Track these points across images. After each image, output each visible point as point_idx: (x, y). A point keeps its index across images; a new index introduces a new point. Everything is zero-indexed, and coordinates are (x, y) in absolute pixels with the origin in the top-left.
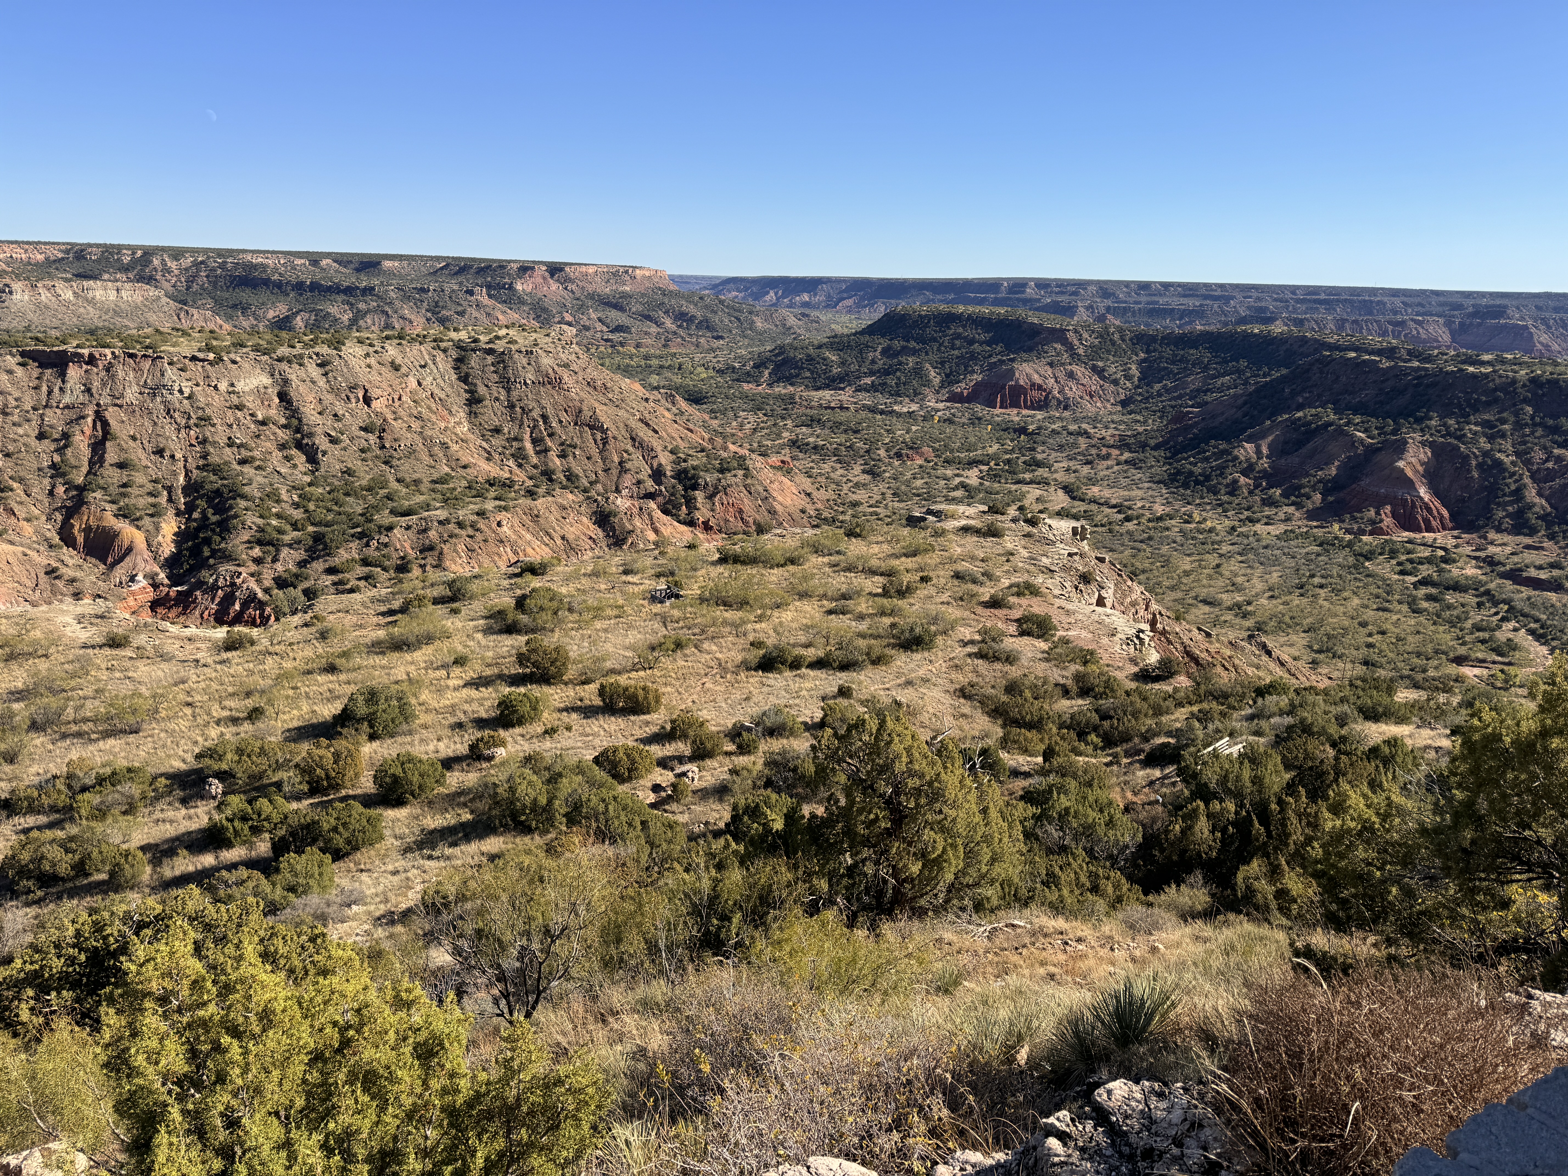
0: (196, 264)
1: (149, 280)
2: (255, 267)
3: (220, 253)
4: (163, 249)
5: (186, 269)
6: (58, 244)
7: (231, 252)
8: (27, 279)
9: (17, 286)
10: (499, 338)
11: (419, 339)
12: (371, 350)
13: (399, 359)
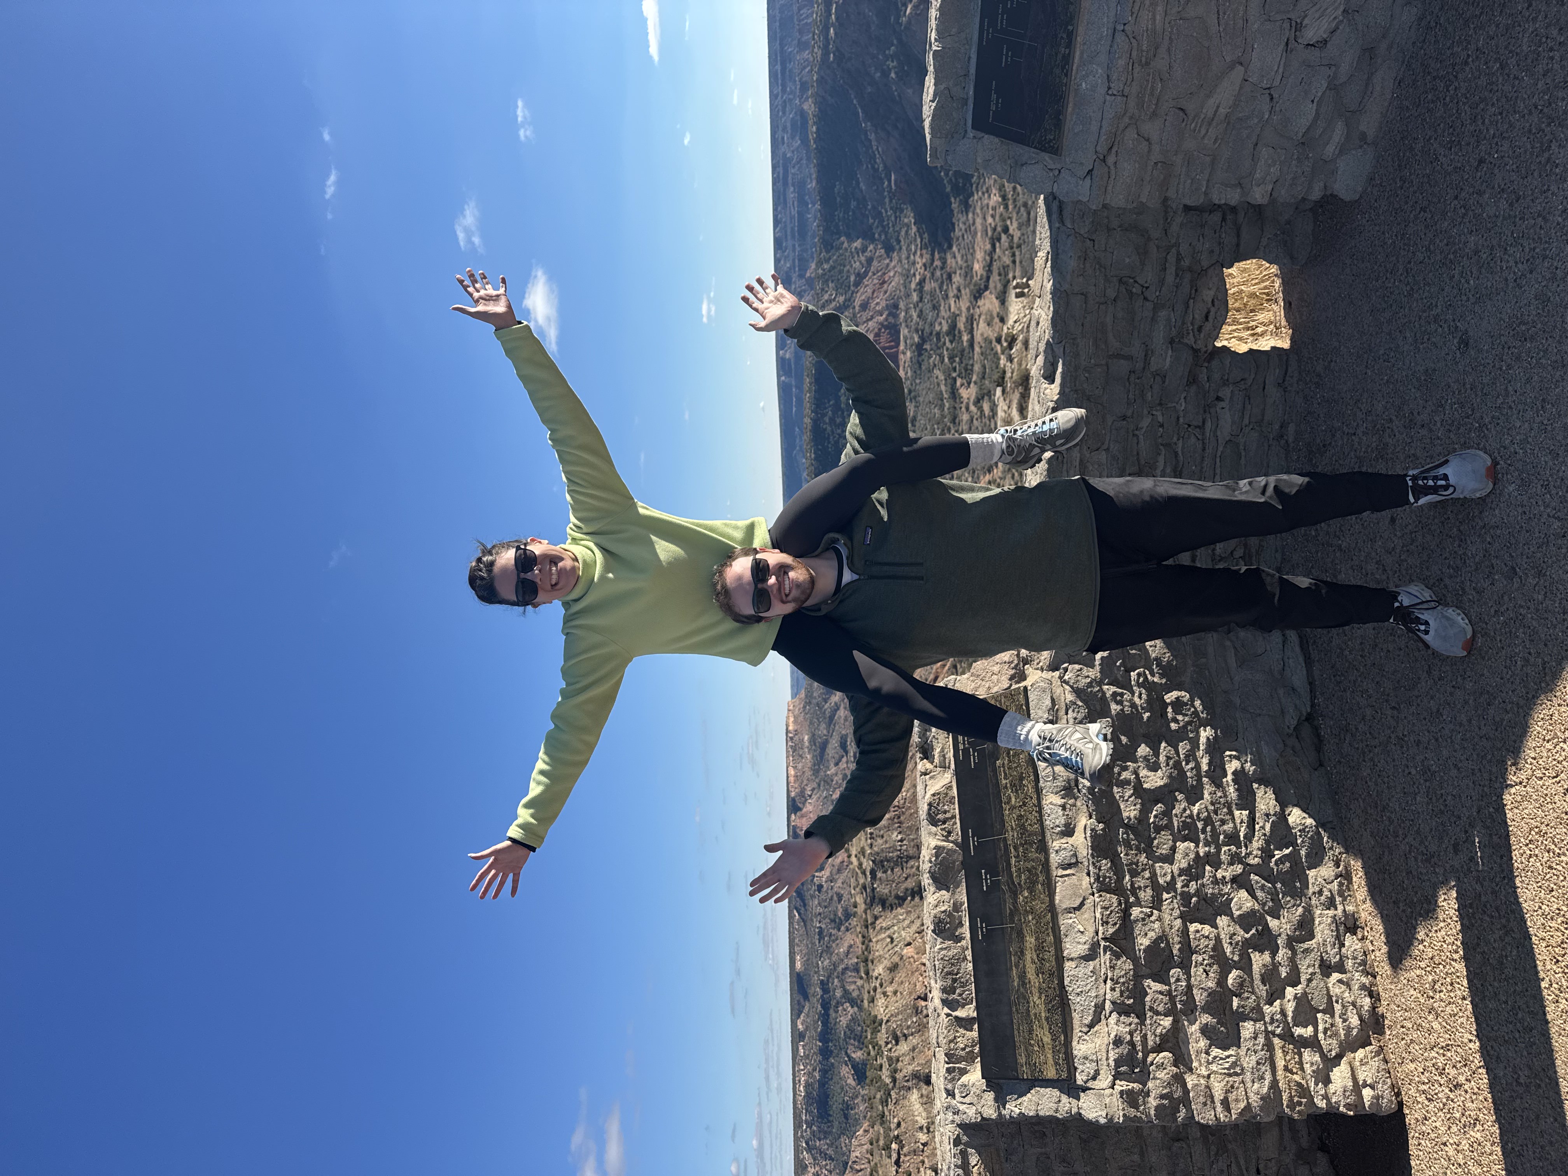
2: (808, 1095)
3: (797, 1126)
7: (796, 1115)
10: (861, 864)
11: (866, 940)
12: (879, 990)
13: (886, 963)
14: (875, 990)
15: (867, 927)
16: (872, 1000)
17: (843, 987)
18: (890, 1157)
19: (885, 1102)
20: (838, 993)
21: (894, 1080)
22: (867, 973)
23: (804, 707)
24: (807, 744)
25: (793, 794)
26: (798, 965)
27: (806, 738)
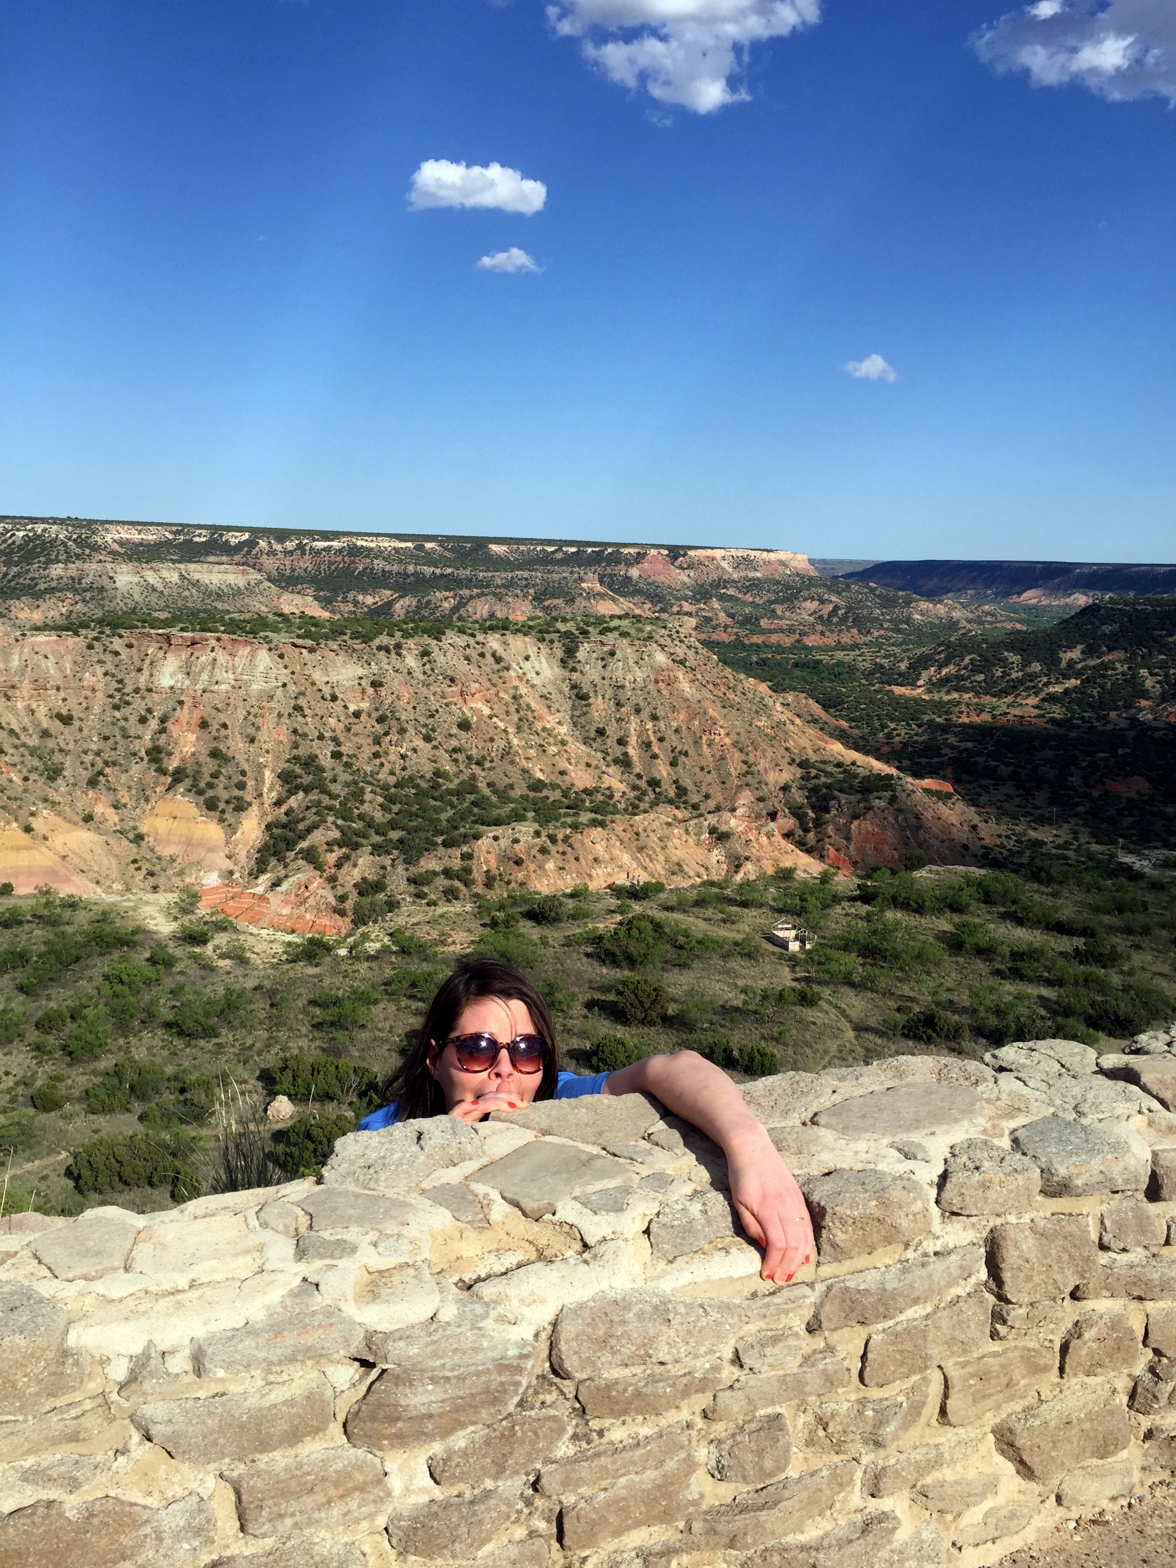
1: (254, 563)
2: (359, 550)
4: (271, 531)
6: (170, 525)
7: (336, 534)
10: (609, 630)
11: (524, 630)
12: (472, 641)
13: (500, 651)
14: (473, 635)
15: (541, 632)
16: (462, 631)
17: (472, 597)
18: (298, 637)
19: (355, 636)
20: (465, 592)
21: (379, 648)
22: (491, 628)
23: (798, 575)
24: (751, 575)
25: (691, 553)
26: (494, 548)
27: (759, 575)
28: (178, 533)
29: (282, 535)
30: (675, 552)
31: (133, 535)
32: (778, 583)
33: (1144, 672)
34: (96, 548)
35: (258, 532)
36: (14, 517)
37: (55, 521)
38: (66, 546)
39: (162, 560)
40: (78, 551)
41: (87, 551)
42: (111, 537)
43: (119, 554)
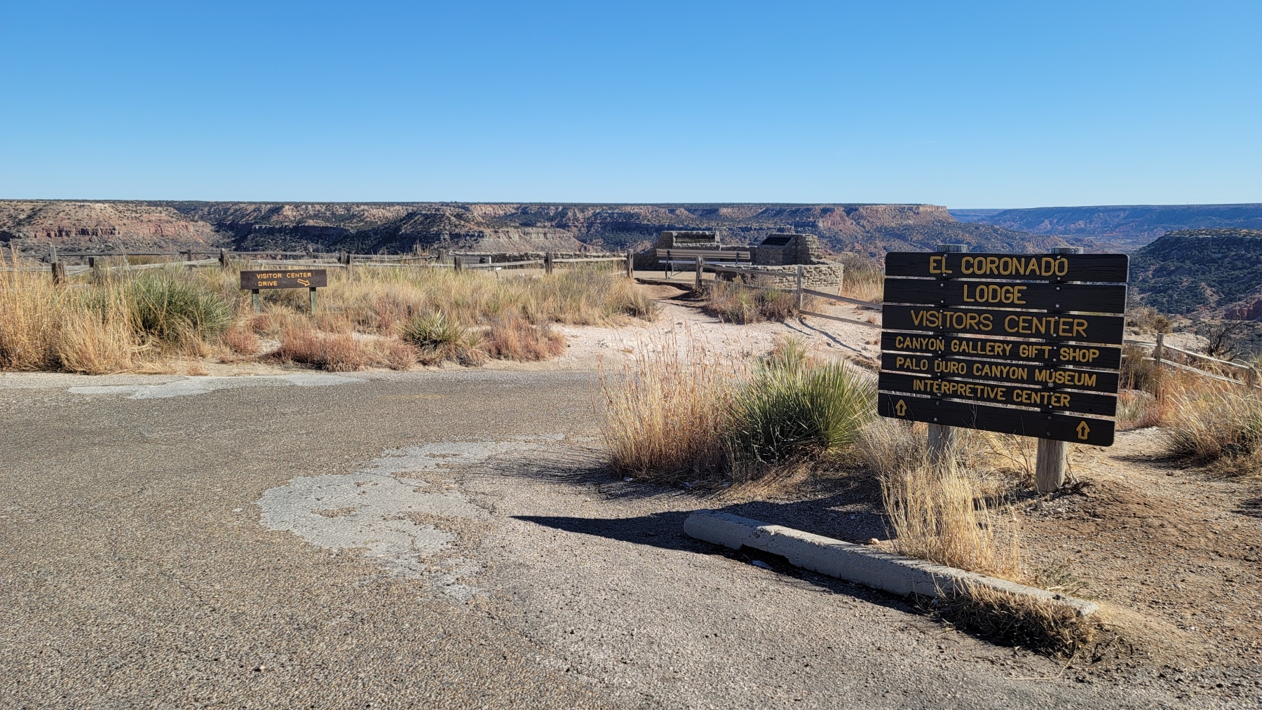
0: (595, 215)
1: (564, 226)
2: (631, 215)
3: (610, 206)
4: (575, 205)
5: (588, 219)
6: (513, 204)
7: (617, 205)
8: (494, 227)
9: (487, 231)
28: (517, 209)
29: (583, 207)
30: (850, 210)
31: (489, 210)
32: (924, 227)
33: (1203, 284)
34: (467, 221)
35: (567, 207)
36: (418, 203)
37: (443, 204)
38: (450, 220)
39: (507, 226)
40: (457, 223)
41: (462, 223)
42: (477, 213)
43: (482, 223)
